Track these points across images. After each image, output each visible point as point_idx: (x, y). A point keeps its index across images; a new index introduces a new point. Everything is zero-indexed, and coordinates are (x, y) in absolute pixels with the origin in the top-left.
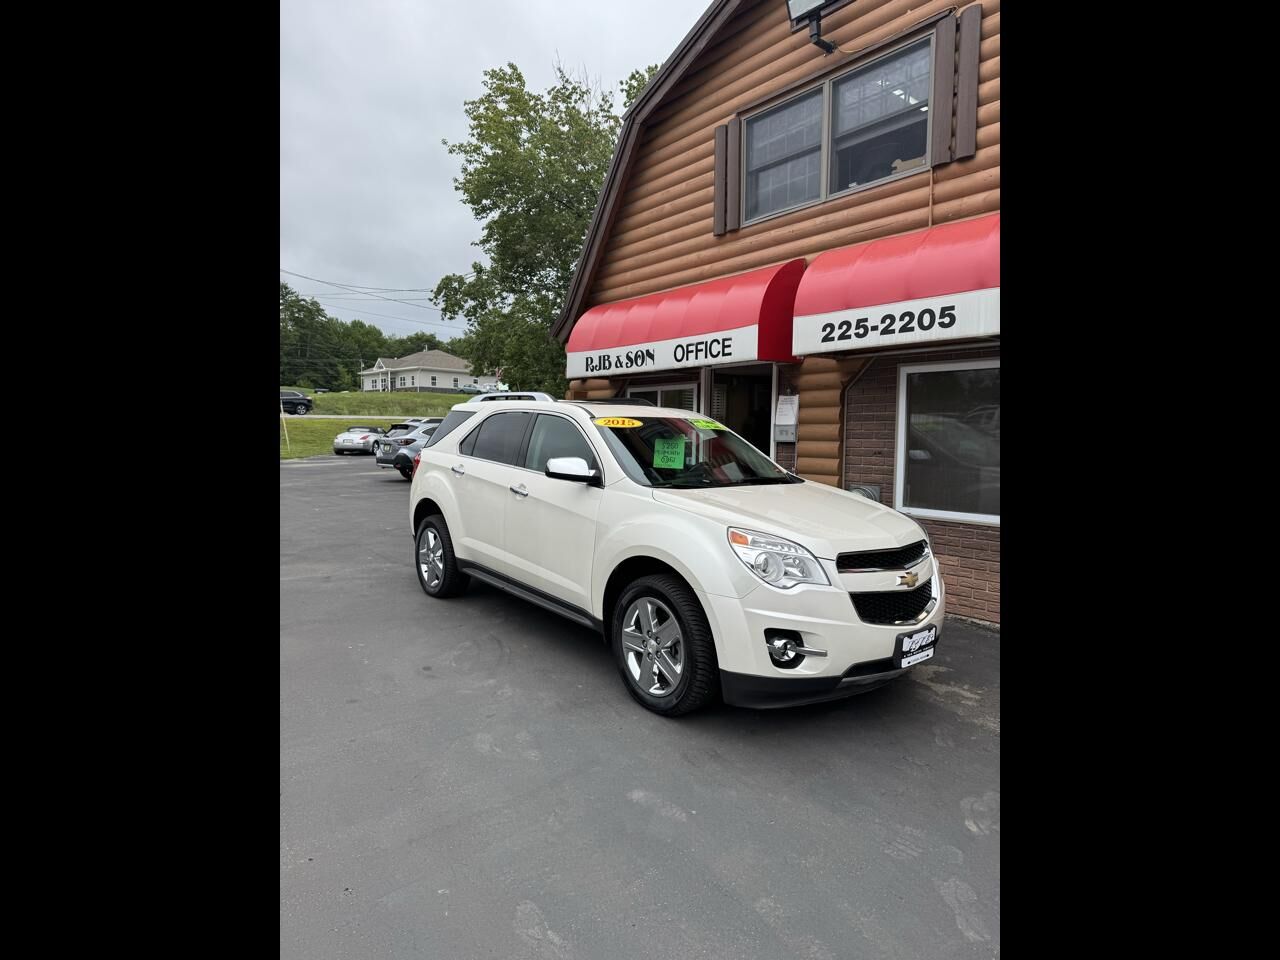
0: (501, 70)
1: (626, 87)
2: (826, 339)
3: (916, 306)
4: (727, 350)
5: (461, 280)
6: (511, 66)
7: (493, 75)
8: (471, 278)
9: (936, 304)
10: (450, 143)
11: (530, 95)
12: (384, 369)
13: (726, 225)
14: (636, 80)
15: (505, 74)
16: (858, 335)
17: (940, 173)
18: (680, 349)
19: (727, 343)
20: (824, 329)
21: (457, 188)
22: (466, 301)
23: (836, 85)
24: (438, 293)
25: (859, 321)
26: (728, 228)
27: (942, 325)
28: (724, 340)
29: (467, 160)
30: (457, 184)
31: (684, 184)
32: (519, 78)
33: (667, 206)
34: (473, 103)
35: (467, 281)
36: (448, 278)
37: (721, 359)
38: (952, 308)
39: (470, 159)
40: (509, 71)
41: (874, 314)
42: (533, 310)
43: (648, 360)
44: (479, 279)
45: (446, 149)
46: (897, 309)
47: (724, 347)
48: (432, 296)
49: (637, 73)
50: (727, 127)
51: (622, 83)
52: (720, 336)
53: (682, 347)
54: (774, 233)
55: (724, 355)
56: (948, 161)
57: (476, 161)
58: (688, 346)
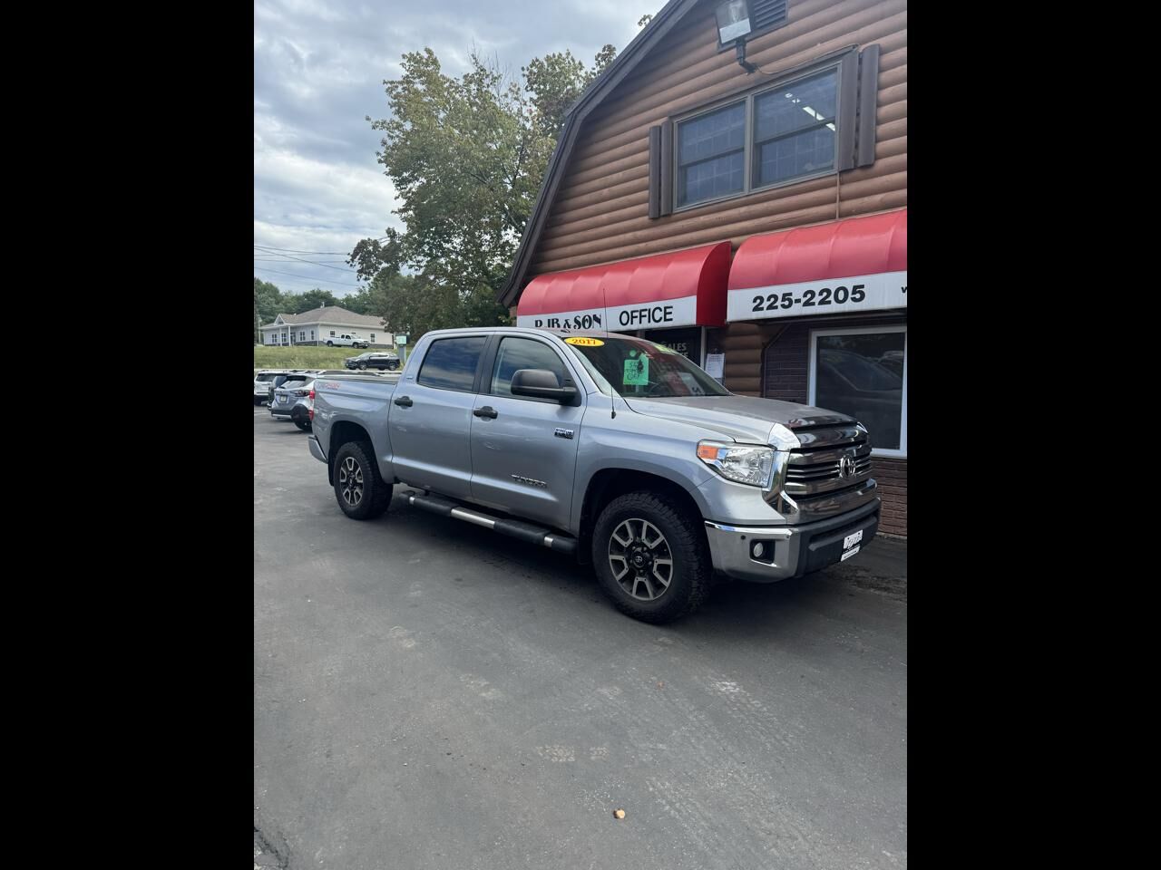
0: (418, 54)
1: (527, 73)
2: (756, 309)
3: (833, 284)
4: (668, 317)
5: (376, 244)
6: (428, 51)
7: (411, 58)
8: (385, 242)
9: (849, 283)
10: (374, 120)
11: (444, 78)
12: (285, 324)
13: (660, 210)
14: (537, 67)
15: (421, 58)
16: (783, 306)
17: (846, 177)
18: (625, 315)
19: (668, 310)
20: (755, 301)
21: (380, 161)
22: (381, 264)
23: (757, 99)
24: (354, 257)
25: (784, 295)
26: (663, 213)
27: (854, 300)
28: (665, 308)
29: (389, 135)
30: (379, 157)
31: (621, 174)
32: (435, 62)
33: (605, 192)
34: (392, 83)
35: (382, 245)
36: (363, 242)
37: (663, 324)
38: (862, 286)
39: (391, 134)
40: (425, 55)
41: (797, 290)
42: (445, 273)
43: (595, 323)
44: (392, 243)
45: (370, 124)
46: (817, 286)
47: (666, 314)
48: (349, 258)
49: (537, 60)
50: (660, 127)
51: (523, 69)
52: (662, 304)
53: (627, 313)
54: (702, 219)
55: (666, 320)
56: (853, 167)
57: (398, 136)
58: (632, 312)
